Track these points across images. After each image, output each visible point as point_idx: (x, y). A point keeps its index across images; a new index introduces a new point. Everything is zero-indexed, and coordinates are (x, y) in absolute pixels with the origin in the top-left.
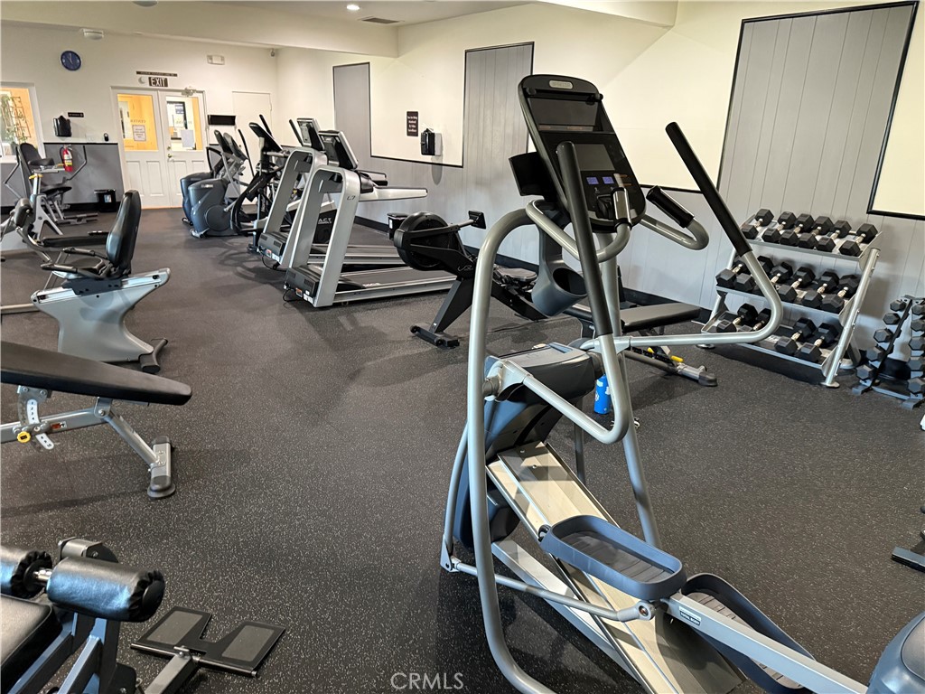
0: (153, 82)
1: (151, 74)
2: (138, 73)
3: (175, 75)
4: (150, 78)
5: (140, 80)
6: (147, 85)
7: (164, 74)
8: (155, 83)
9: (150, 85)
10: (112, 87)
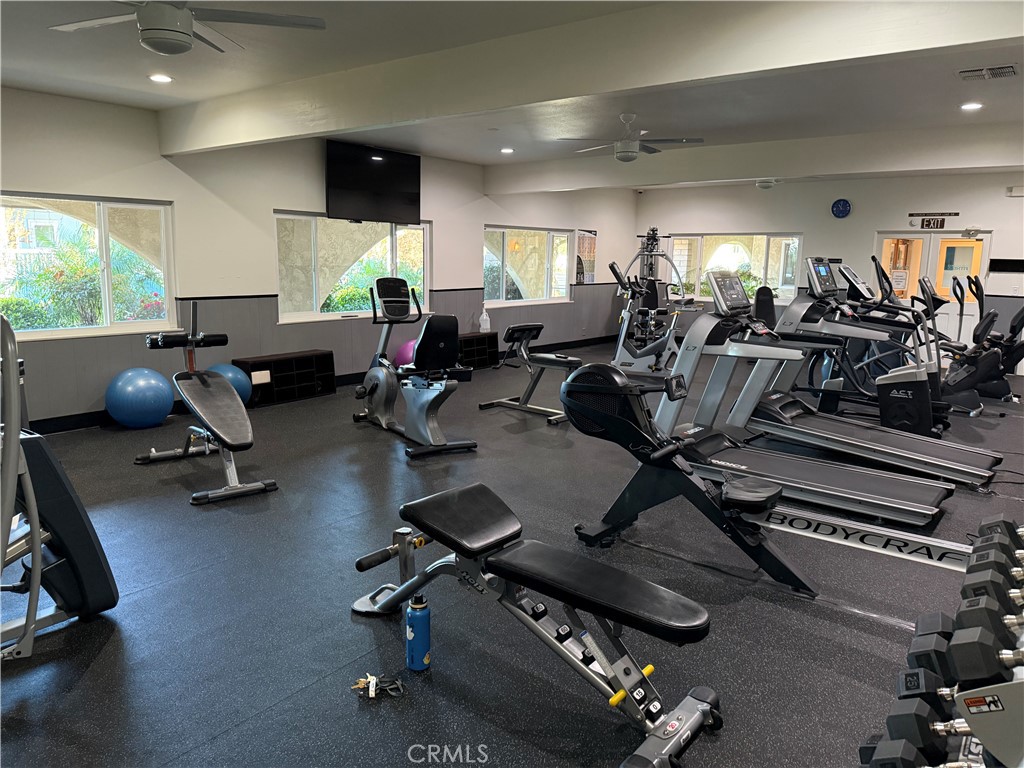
0: (926, 224)
1: (926, 215)
2: (911, 215)
3: (957, 214)
4: (923, 220)
5: (911, 225)
6: (919, 228)
7: (942, 214)
8: (928, 226)
9: (922, 227)
10: (879, 232)
